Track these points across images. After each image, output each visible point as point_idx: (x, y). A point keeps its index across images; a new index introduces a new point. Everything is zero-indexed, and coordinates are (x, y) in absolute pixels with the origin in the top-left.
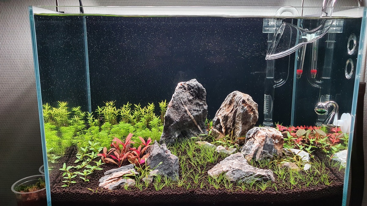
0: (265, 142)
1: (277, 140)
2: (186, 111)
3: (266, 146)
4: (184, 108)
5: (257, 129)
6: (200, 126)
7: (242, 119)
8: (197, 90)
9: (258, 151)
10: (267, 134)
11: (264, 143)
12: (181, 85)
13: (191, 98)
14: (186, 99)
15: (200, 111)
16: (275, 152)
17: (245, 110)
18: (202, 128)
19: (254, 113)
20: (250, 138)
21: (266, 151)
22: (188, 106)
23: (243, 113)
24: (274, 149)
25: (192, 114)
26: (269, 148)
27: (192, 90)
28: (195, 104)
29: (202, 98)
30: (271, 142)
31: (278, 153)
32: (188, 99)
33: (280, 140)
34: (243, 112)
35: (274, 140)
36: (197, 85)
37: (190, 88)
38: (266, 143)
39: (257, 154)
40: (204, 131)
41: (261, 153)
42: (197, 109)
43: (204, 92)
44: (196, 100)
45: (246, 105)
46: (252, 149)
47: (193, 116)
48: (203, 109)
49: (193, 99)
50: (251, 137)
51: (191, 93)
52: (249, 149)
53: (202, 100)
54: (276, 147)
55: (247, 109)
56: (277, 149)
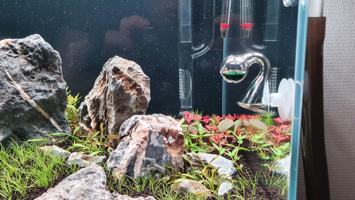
0: (149, 142)
1: (170, 138)
2: (17, 93)
3: (151, 150)
4: (12, 86)
5: (136, 118)
6: (55, 119)
7: (115, 103)
8: (40, 54)
9: (137, 160)
10: (151, 126)
11: (146, 144)
12: (7, 43)
13: (29, 68)
14: (17, 71)
15: (51, 91)
16: (167, 161)
17: (117, 85)
18: (60, 124)
19: (140, 91)
20: (125, 136)
21: (150, 159)
22: (23, 82)
23: (115, 91)
24: (165, 156)
25: (31, 98)
26: (156, 154)
27: (31, 54)
28: (39, 80)
29: (53, 69)
30: (159, 141)
31: (174, 163)
32: (22, 70)
33: (176, 137)
34: (115, 89)
35: (165, 139)
36: (40, 45)
37: (26, 50)
38: (151, 144)
39: (135, 164)
40: (63, 128)
41: (143, 163)
42: (43, 88)
43: (56, 58)
44: (42, 72)
45: (122, 76)
46: (125, 156)
47: (36, 101)
48: (57, 88)
49: (34, 70)
50: (126, 134)
51: (30, 59)
52: (120, 156)
53: (54, 72)
54: (169, 150)
55: (123, 85)
56: (172, 154)
